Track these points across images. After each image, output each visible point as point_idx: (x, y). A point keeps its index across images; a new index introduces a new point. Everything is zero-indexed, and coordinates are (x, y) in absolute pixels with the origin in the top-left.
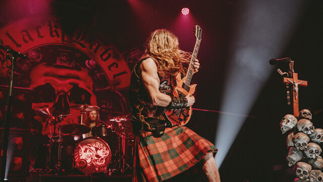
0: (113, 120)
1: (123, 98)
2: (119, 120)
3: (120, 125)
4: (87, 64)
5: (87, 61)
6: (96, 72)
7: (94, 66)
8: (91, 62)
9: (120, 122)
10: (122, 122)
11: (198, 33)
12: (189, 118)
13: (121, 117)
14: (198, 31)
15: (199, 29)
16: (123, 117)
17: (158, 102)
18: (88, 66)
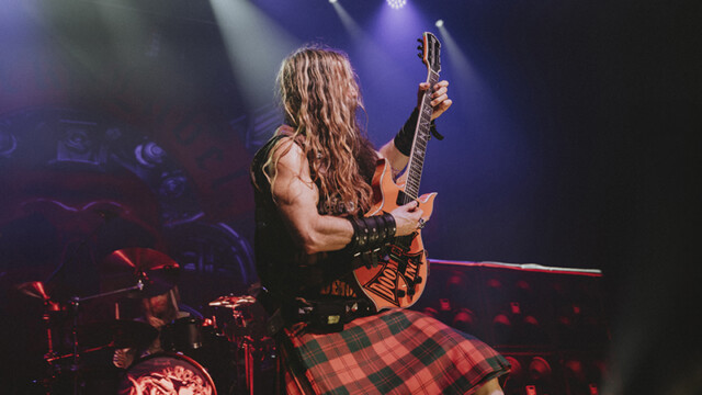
0: (218, 304)
1: (242, 242)
2: (232, 303)
3: (237, 315)
4: (139, 157)
5: (139, 149)
6: (165, 175)
7: (160, 161)
8: (149, 149)
9: (236, 309)
10: (242, 307)
11: (430, 54)
12: (421, 287)
13: (238, 295)
14: (430, 47)
15: (434, 41)
16: (245, 294)
17: (319, 241)
18: (143, 162)
